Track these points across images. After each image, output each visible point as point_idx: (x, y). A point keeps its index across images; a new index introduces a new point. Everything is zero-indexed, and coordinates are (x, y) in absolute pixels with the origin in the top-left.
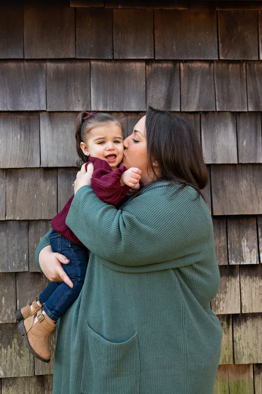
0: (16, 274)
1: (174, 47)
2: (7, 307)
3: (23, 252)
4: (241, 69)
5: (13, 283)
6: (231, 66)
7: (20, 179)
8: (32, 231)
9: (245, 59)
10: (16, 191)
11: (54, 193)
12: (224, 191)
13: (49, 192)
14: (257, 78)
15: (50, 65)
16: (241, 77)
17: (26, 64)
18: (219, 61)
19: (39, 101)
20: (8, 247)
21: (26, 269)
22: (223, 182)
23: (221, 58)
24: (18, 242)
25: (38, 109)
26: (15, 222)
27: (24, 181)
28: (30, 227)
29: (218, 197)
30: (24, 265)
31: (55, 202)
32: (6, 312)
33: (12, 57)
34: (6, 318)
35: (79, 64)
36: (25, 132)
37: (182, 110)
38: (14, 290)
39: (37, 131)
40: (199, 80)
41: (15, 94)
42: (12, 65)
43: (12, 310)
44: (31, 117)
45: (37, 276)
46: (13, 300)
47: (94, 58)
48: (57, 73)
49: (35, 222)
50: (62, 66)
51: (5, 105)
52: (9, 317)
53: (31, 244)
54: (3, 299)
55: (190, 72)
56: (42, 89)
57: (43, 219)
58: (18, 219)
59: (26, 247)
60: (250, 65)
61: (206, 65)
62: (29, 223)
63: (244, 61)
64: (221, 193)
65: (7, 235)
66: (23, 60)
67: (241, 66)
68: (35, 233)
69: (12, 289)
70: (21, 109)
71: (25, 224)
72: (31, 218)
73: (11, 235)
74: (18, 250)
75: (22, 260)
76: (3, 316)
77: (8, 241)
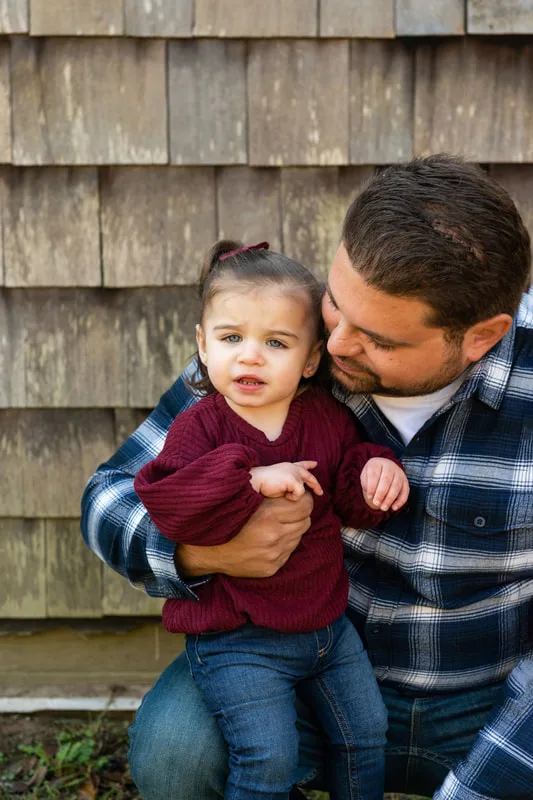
0: (218, 170)
2: (197, 247)
3: (234, 118)
5: (208, 191)
8: (255, 64)
20: (197, 105)
21: (242, 160)
24: (223, 92)
26: (215, 42)
28: (251, 57)
30: (235, 149)
38: (211, 207)
45: (266, 177)
49: (263, 43)
53: (253, 98)
54: (188, 229)
57: (283, 33)
58: (222, 34)
59: (240, 105)
65: (197, 75)
68: (263, 70)
69: (208, 206)
71: (239, 48)
72: (254, 34)
73: (205, 76)
74: (222, 113)
75: (231, 137)
76: (188, 268)
77: (198, 90)
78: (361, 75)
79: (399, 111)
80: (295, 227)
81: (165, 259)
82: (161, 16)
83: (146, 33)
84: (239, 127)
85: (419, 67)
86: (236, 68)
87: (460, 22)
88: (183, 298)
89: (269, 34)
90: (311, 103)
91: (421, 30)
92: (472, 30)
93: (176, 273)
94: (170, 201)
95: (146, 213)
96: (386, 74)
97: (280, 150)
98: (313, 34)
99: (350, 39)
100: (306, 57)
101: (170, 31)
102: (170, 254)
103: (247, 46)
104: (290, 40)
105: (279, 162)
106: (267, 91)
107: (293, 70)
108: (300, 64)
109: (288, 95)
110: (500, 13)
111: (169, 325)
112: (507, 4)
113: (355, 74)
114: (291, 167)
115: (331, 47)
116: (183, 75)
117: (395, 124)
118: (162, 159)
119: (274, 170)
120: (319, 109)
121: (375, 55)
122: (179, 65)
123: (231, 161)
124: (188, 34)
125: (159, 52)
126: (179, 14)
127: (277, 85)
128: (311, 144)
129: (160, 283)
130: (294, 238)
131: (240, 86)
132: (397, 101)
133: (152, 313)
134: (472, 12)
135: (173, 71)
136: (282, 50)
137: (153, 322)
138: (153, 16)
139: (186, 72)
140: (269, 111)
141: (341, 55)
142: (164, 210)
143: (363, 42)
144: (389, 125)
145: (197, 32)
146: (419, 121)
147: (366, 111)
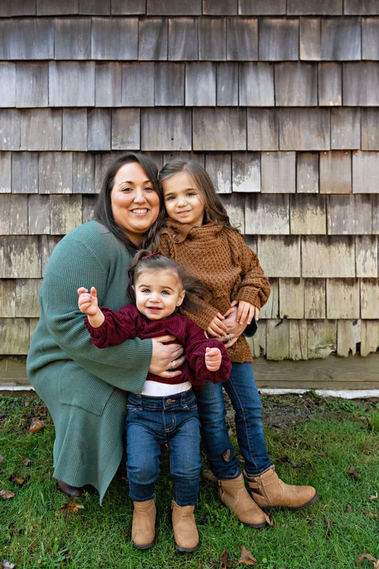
0: (29, 195)
1: (164, 5)
2: (21, 222)
3: (34, 178)
4: (222, 24)
5: (25, 202)
6: (213, 21)
7: (32, 118)
8: (41, 160)
9: (226, 14)
10: (28, 127)
11: (60, 129)
12: (204, 130)
13: (56, 128)
14: (236, 32)
15: (58, 21)
16: (222, 31)
17: (38, 20)
18: (203, 16)
19: (48, 52)
20: (21, 173)
21: (36, 192)
22: (203, 123)
23: (204, 13)
24: (30, 169)
25: (47, 58)
26: (28, 152)
27: (35, 119)
28: (40, 157)
29: (198, 136)
30: (34, 188)
31: (60, 137)
32: (19, 226)
33: (26, 14)
34: (19, 231)
35: (82, 20)
36: (37, 77)
37: (169, 60)
38: (26, 208)
39: (46, 77)
40: (184, 34)
41: (29, 46)
42: (27, 21)
43: (24, 224)
44: (42, 66)
45: (45, 197)
46: (26, 217)
47: (94, 14)
48: (64, 27)
49: (44, 153)
50: (68, 22)
51: (21, 55)
52: (22, 230)
53: (41, 171)
54: (18, 215)
55: (177, 27)
56: (51, 41)
57: (50, 149)
58: (30, 150)
59: (36, 173)
60: (230, 20)
61: (191, 21)
62: (39, 153)
63: (225, 16)
64: (201, 132)
65: (21, 164)
66: (35, 17)
67: (222, 21)
68: (44, 162)
69: (25, 208)
70: (33, 58)
71: (36, 155)
72: (41, 150)
73: (24, 164)
74: (30, 176)
75: (33, 184)
76: (18, 229)
77: (22, 169)
78: (77, 164)
79: (90, 176)
80: (54, 215)
81: (10, 226)
82: (9, 144)
83: (4, 149)
84: (36, 181)
85: (96, 161)
86: (35, 161)
87: (109, 146)
88: (16, 240)
89: (45, 150)
90: (60, 173)
91: (96, 149)
92: (113, 149)
93: (13, 230)
94: (12, 206)
95: (4, 210)
96: (85, 163)
97: (49, 189)
98: (60, 149)
99: (73, 151)
100: (58, 157)
101: (12, 149)
102: (11, 224)
103: (38, 154)
104: (53, 152)
105: (49, 193)
106: (45, 169)
107: (54, 163)
108: (56, 160)
109: (52, 170)
110: (123, 143)
111: (11, 249)
112: (125, 140)
113: (75, 163)
114: (53, 194)
115: (67, 154)
116: (17, 163)
117: (88, 180)
118: (10, 192)
119: (48, 195)
120: (62, 175)
121: (82, 157)
122: (16, 160)
123: (33, 192)
124: (18, 150)
125: (9, 156)
126: (15, 143)
127: (48, 167)
128: (60, 186)
129: (8, 234)
130: (54, 218)
131: (36, 167)
132: (89, 172)
133: (5, 245)
134: (113, 143)
135: (13, 162)
136: (50, 155)
137: (6, 248)
138: (7, 143)
139: (18, 162)
140: (45, 175)
141: (70, 157)
142: (10, 209)
143: (77, 152)
144: (86, 180)
145: (21, 149)
146: (96, 179)
147: (78, 175)
